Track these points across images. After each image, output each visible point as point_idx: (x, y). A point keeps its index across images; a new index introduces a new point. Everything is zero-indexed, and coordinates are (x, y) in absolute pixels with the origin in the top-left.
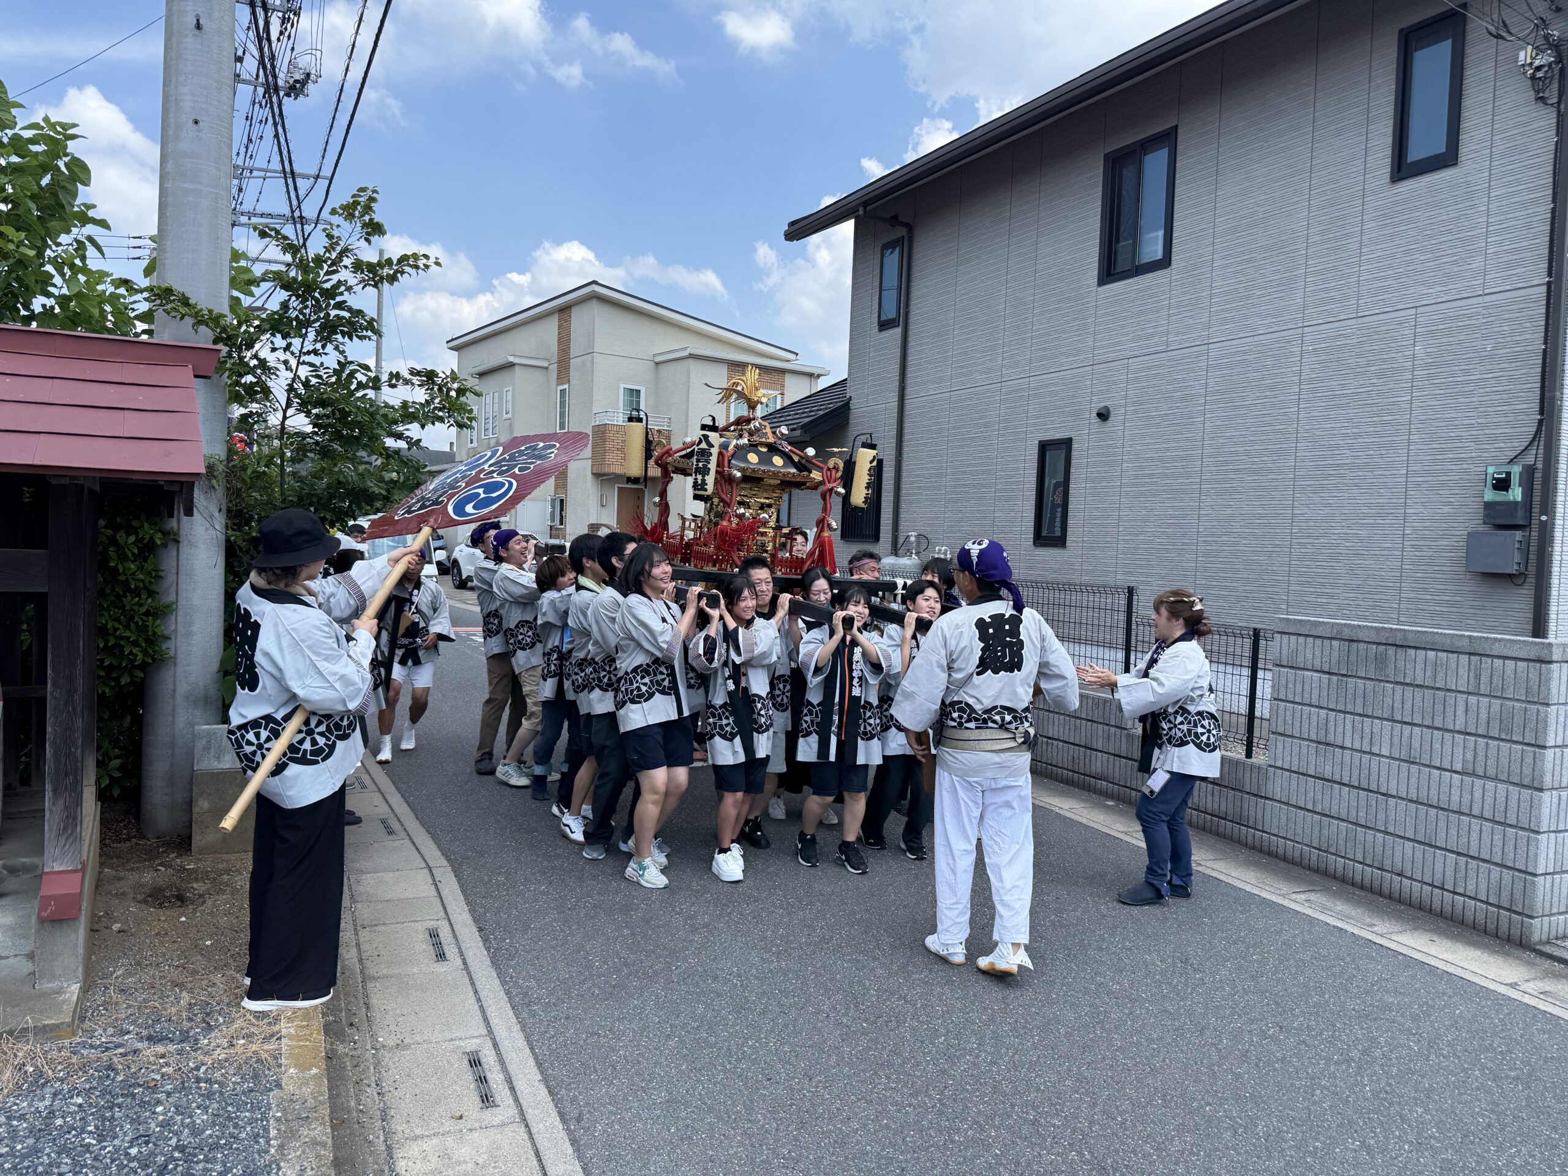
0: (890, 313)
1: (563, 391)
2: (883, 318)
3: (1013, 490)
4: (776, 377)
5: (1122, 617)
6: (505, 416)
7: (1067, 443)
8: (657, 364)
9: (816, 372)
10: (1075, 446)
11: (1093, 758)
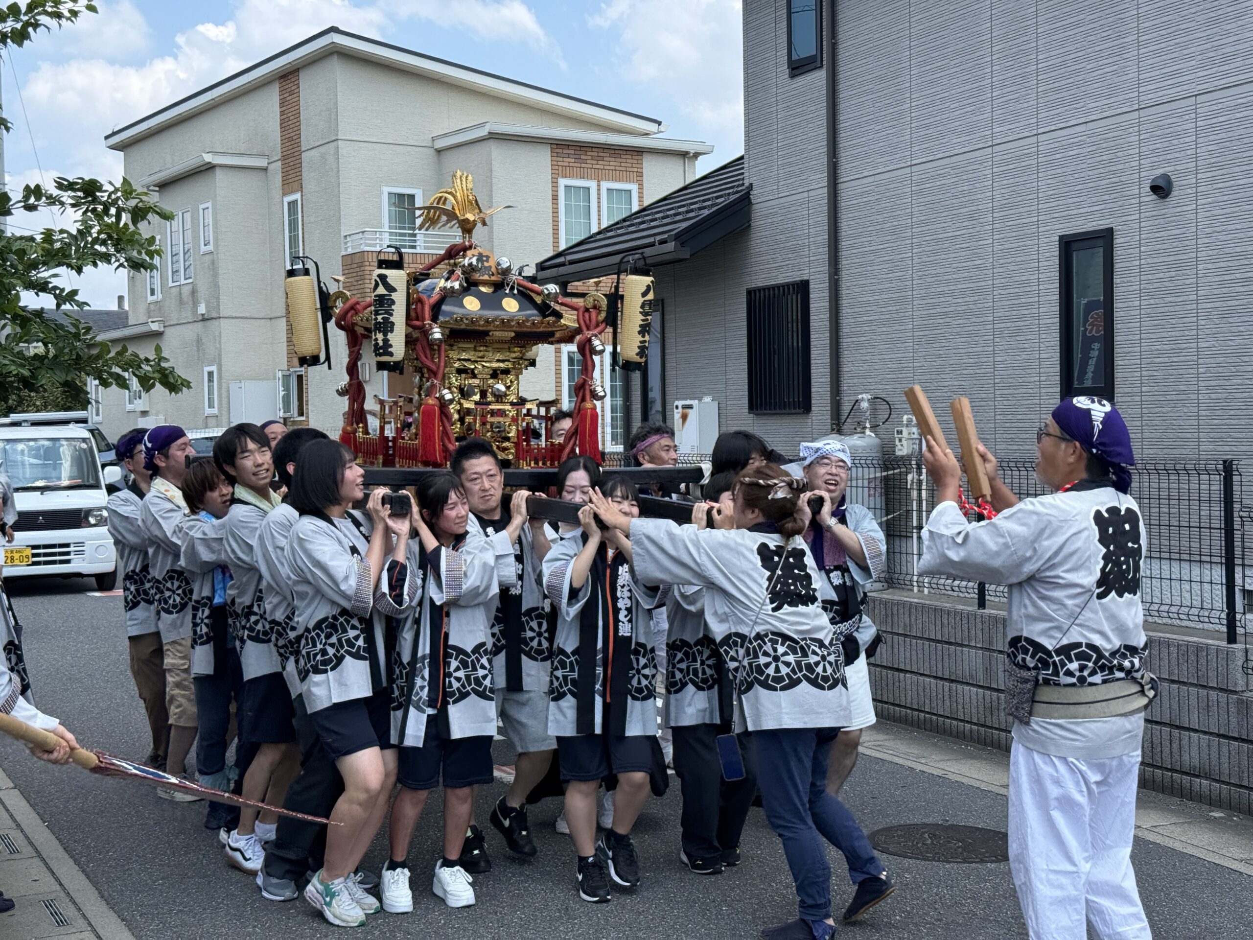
0: (806, 48)
1: (292, 205)
2: (795, 57)
3: (1021, 318)
4: (629, 161)
5: (1218, 510)
6: (203, 249)
7: (1106, 237)
8: (439, 151)
9: (692, 148)
10: (1118, 241)
11: (1185, 742)
